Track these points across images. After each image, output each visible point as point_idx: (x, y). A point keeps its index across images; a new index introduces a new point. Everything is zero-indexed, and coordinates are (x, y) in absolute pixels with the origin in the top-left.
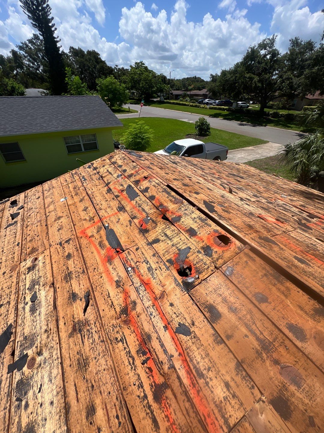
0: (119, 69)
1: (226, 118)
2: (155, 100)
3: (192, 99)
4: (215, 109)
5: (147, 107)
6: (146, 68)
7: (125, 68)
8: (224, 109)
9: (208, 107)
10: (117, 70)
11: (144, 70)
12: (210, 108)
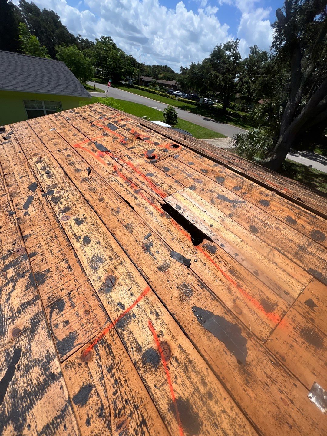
0: (83, 40)
1: (193, 111)
2: (123, 82)
3: (162, 89)
4: (184, 101)
5: (115, 89)
6: (114, 45)
7: (90, 40)
8: (191, 103)
9: (177, 98)
10: (80, 40)
11: (112, 46)
12: (179, 100)
